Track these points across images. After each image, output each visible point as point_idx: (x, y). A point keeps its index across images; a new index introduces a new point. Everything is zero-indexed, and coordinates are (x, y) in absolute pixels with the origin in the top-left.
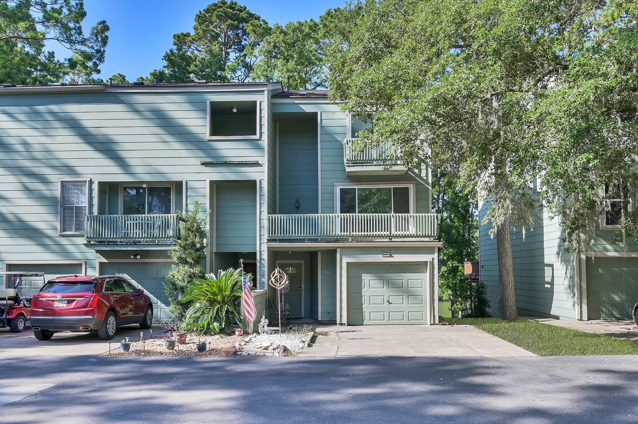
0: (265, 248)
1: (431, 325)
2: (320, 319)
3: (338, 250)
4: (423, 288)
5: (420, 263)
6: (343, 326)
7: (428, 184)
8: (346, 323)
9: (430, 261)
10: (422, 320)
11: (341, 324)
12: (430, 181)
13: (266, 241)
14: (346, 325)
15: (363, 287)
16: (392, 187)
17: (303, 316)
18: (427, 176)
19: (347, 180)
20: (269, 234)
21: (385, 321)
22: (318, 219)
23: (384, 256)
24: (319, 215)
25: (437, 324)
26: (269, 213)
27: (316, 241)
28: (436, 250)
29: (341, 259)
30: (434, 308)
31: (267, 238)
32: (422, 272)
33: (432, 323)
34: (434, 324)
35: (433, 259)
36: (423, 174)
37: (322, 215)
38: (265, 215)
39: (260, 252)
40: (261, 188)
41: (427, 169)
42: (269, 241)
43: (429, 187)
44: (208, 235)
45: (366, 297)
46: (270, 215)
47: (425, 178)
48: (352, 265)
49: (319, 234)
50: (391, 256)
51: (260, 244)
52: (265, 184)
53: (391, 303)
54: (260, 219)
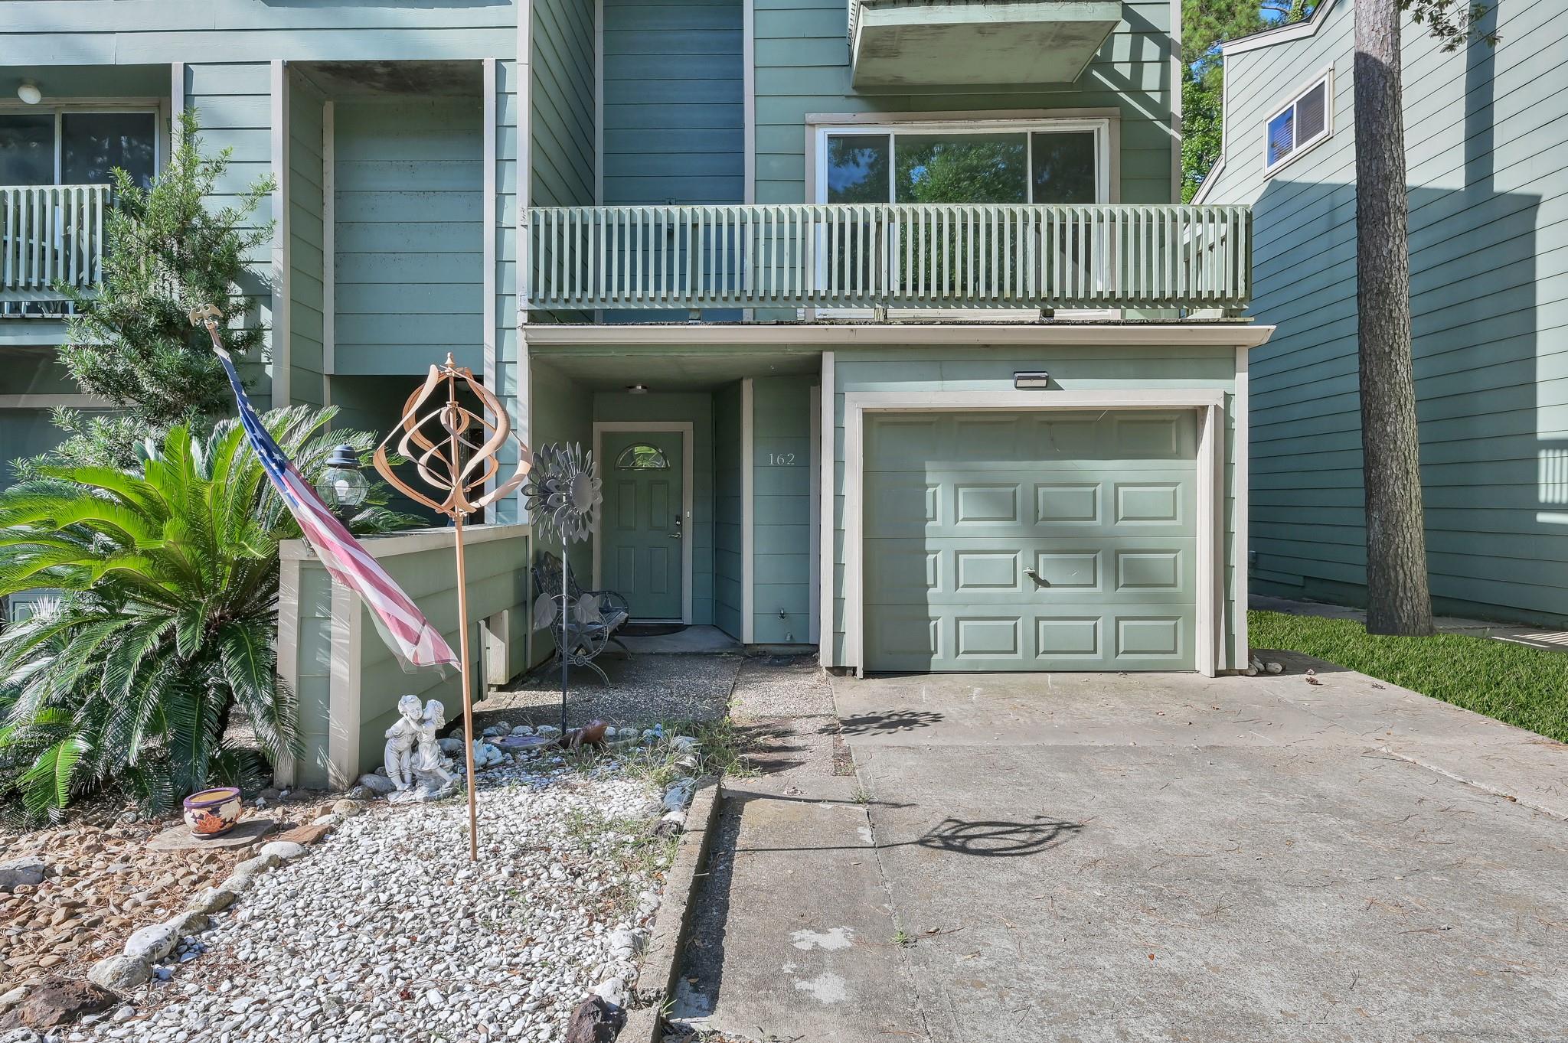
0: (517, 349)
1: (1218, 674)
2: (748, 638)
3: (828, 361)
4: (1178, 522)
5: (1168, 417)
6: (848, 681)
7: (1168, 119)
8: (858, 663)
9: (1216, 407)
10: (1175, 652)
11: (839, 670)
12: (1176, 107)
13: (523, 318)
14: (860, 673)
15: (929, 514)
16: (1029, 130)
17: (687, 619)
18: (1165, 89)
19: (855, 103)
20: (536, 288)
21: (1019, 655)
22: (742, 225)
23: (1021, 383)
24: (747, 208)
25: (1241, 673)
26: (534, 203)
27: (734, 318)
28: (1243, 359)
29: (839, 397)
30: (1229, 603)
31: (526, 305)
32: (1178, 455)
33: (1222, 666)
34: (1229, 672)
35: (1228, 398)
36: (1150, 79)
37: (759, 208)
38: (518, 210)
39: (499, 364)
40: (501, 94)
41: (1164, 61)
42: (534, 317)
43: (1172, 132)
44: (281, 293)
45: (939, 556)
46: (540, 211)
47: (1157, 97)
48: (883, 424)
49: (749, 287)
50: (1051, 386)
51: (499, 330)
52: (519, 80)
53: (1046, 584)
54: (499, 229)
